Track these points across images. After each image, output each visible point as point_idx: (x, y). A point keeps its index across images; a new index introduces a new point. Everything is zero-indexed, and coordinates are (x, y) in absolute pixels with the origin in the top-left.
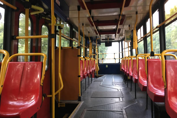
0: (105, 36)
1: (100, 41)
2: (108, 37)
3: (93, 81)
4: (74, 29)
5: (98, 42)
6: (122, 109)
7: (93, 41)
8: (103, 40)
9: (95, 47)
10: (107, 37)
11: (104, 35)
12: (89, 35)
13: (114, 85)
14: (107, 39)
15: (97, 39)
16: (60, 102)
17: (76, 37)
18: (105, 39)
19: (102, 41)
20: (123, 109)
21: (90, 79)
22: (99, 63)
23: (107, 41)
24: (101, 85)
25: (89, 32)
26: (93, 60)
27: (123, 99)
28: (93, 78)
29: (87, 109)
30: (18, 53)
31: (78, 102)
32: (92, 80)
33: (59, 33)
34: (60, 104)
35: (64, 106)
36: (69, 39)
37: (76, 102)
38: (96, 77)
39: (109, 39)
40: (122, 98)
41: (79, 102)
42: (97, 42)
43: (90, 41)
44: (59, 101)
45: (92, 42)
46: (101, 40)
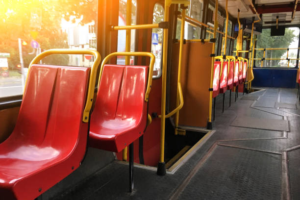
0: (273, 15)
1: (262, 25)
2: (278, 17)
3: (239, 97)
4: (210, 6)
5: (256, 29)
6: (281, 151)
7: (247, 27)
8: (266, 23)
9: (250, 38)
10: (275, 18)
11: (271, 14)
12: (239, 15)
13: (278, 108)
14: (276, 22)
15: (254, 22)
16: (178, 128)
17: (214, 20)
18: (271, 21)
19: (264, 25)
20: (284, 151)
21: (234, 93)
22: (254, 66)
23: (274, 25)
24: (252, 106)
25: (239, 11)
26: (243, 61)
27: (289, 133)
28: (240, 94)
29: (219, 143)
30: (116, 51)
31: (206, 130)
32: (237, 96)
33: (181, 16)
34: (178, 131)
35: (184, 134)
36: (201, 25)
37: (204, 130)
38: (246, 91)
39: (279, 22)
40: (287, 132)
41: (208, 130)
42: (254, 28)
43: (240, 26)
44: (177, 126)
45: (244, 28)
46: (263, 23)
